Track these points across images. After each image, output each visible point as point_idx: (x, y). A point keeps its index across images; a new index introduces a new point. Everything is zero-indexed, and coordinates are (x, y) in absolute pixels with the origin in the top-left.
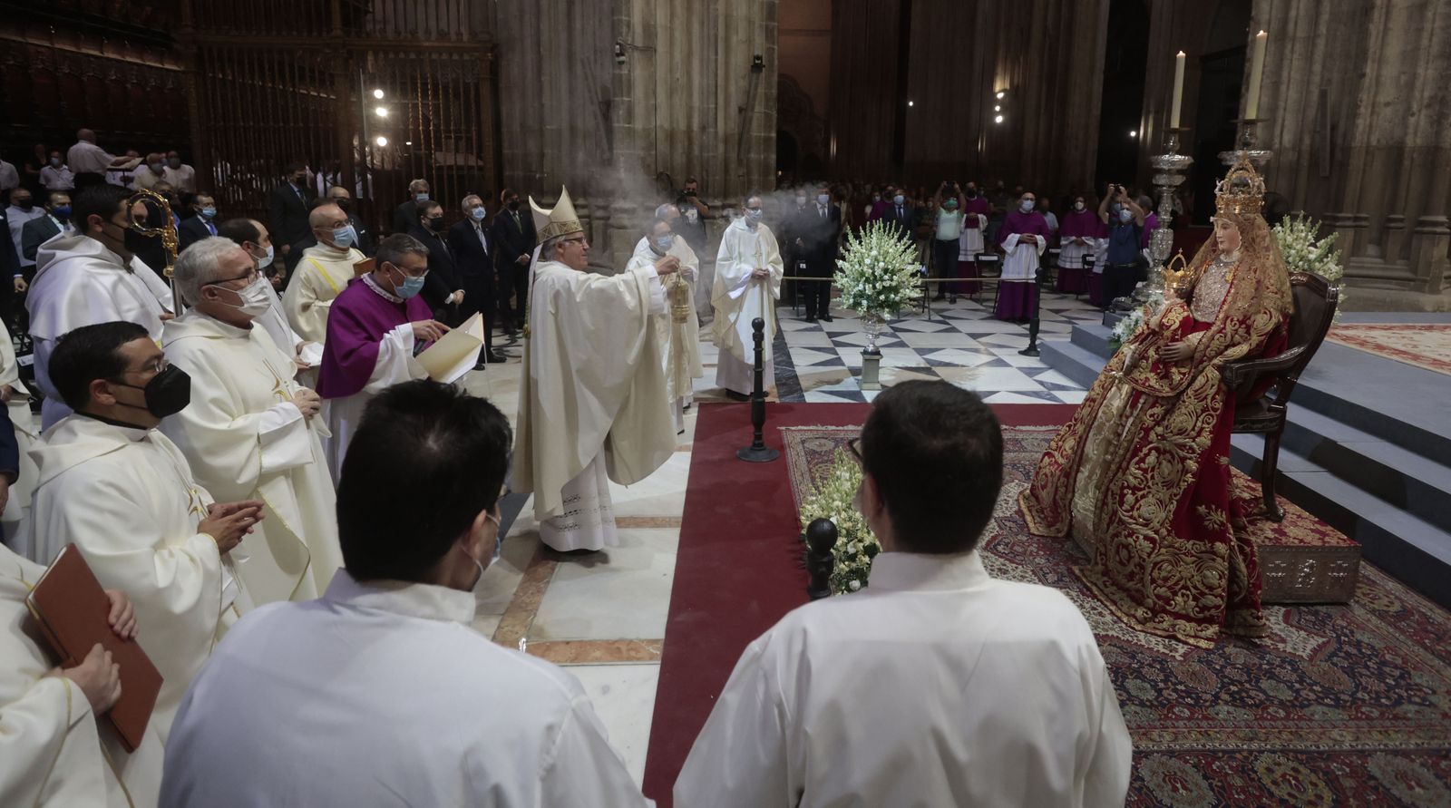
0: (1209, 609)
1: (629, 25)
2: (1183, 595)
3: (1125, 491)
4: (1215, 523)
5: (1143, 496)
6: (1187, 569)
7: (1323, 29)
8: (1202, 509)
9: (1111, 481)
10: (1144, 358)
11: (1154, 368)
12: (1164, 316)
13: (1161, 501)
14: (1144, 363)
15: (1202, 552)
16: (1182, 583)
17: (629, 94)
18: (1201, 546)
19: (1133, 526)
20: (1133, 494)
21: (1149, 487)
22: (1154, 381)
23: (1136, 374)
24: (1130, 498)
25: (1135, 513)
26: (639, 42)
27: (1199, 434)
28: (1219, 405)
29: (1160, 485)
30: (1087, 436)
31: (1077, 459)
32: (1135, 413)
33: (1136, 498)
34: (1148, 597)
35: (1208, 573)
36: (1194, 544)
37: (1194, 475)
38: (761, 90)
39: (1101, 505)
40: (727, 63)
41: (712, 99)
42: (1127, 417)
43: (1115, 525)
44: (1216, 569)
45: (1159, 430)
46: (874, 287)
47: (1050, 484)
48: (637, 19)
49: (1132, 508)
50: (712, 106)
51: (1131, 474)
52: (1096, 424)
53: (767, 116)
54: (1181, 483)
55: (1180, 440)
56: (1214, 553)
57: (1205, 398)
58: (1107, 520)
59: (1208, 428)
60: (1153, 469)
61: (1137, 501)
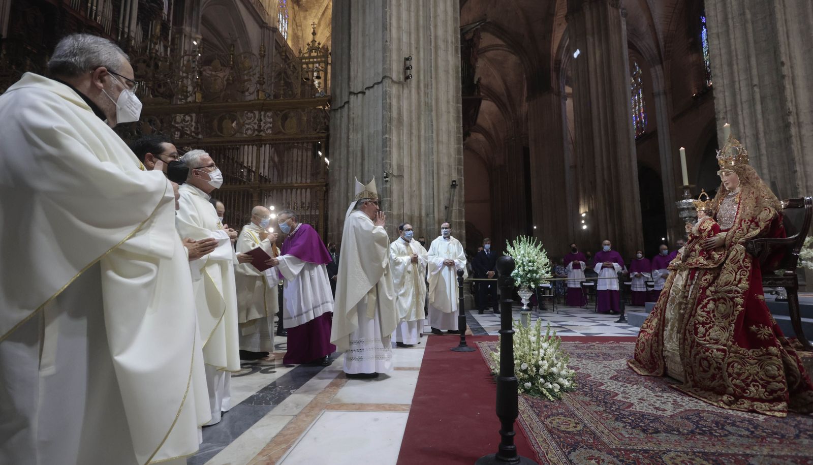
0: (776, 391)
1: (390, 165)
2: (754, 386)
3: (697, 326)
4: (765, 334)
5: (710, 328)
6: (752, 369)
7: (764, 151)
8: (754, 328)
9: (687, 325)
10: (693, 251)
11: (701, 253)
12: (701, 225)
13: (723, 328)
14: (693, 253)
15: (760, 356)
16: (751, 378)
17: (390, 197)
18: (758, 352)
19: (707, 345)
20: (703, 326)
21: (713, 322)
22: (702, 260)
23: (690, 261)
24: (701, 329)
25: (707, 338)
26: (395, 173)
27: (740, 282)
28: (749, 265)
29: (720, 318)
30: (666, 308)
31: (662, 323)
32: (694, 282)
33: (706, 329)
34: (729, 387)
35: (769, 368)
36: (754, 351)
37: (742, 306)
38: (456, 198)
39: (683, 341)
40: (438, 185)
41: (432, 200)
42: (690, 286)
43: (695, 347)
44: (774, 364)
45: (712, 289)
46: (524, 270)
47: (646, 347)
48: (394, 162)
49: (704, 335)
50: (432, 204)
51: (699, 315)
52: (670, 299)
53: (460, 211)
54: (735, 313)
55: (727, 288)
56: (770, 354)
57: (738, 261)
58: (689, 349)
59: (745, 278)
60: (713, 311)
61: (707, 331)
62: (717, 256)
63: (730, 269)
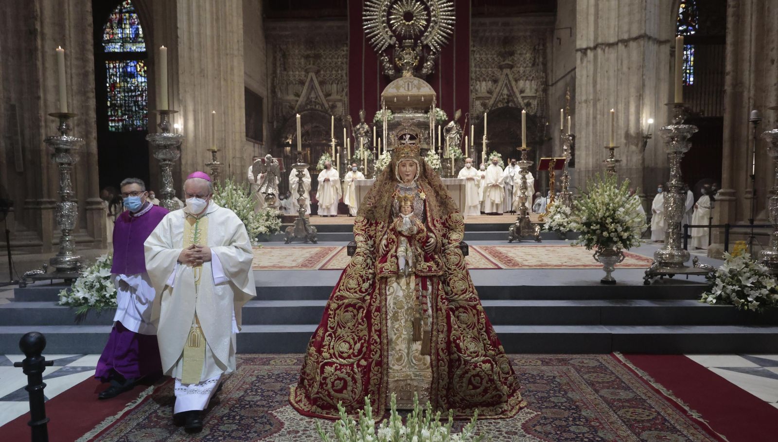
3: (458, 342)
5: (464, 340)
10: (418, 254)
11: (427, 259)
14: (419, 258)
19: (473, 360)
20: (461, 341)
21: (461, 334)
23: (418, 267)
24: (461, 345)
29: (466, 329)
32: (429, 292)
33: (463, 343)
42: (425, 297)
43: (462, 366)
49: (465, 351)
51: (454, 330)
52: (390, 314)
54: (481, 321)
55: (467, 296)
62: (439, 261)
63: (460, 276)
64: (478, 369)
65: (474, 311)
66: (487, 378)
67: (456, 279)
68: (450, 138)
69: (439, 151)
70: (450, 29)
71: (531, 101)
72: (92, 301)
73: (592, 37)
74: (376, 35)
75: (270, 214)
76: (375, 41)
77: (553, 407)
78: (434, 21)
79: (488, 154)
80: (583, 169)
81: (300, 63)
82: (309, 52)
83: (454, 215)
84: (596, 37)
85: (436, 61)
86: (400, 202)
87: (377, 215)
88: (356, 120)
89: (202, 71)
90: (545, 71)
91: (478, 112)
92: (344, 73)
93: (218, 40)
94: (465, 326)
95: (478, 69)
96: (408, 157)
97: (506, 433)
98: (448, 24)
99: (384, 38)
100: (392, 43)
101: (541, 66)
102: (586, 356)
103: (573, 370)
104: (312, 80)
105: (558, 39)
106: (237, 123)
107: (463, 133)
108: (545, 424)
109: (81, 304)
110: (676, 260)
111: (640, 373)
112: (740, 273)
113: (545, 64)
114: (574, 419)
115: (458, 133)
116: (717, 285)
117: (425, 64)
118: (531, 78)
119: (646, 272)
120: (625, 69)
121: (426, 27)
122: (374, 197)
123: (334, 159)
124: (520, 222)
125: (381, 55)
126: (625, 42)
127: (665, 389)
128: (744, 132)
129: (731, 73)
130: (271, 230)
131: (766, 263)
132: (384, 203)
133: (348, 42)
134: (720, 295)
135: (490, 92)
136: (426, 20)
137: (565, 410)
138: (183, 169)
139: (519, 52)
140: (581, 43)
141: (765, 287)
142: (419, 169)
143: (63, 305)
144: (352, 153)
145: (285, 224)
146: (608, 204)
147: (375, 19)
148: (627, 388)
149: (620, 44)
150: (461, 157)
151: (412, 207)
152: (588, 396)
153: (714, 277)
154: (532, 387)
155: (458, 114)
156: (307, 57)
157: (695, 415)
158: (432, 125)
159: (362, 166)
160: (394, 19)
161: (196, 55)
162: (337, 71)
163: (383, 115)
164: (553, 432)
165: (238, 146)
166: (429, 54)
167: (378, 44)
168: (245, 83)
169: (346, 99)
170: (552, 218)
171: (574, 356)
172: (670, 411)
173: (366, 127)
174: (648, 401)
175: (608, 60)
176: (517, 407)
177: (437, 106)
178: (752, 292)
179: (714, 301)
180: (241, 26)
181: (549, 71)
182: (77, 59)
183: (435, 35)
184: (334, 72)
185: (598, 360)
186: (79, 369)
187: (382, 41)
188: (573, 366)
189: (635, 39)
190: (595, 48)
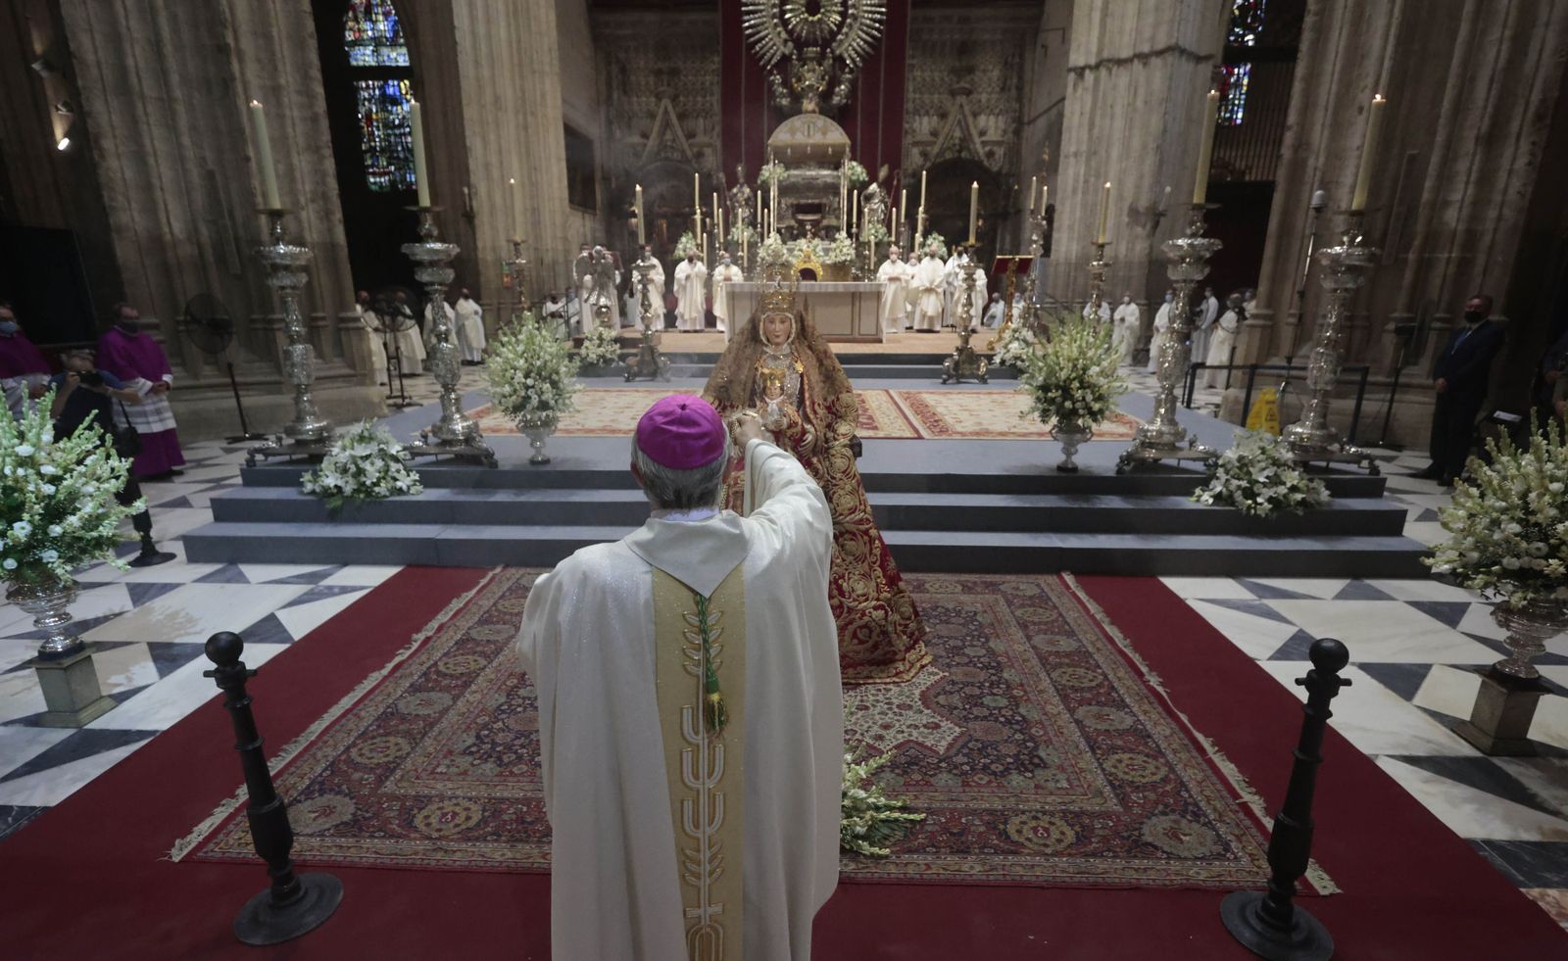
7: (178, 93)
13: (863, 575)
21: (846, 569)
27: (866, 506)
29: (853, 563)
44: (906, 603)
54: (874, 550)
55: (855, 517)
57: (855, 475)
60: (841, 553)
62: (820, 467)
63: (848, 488)
64: (866, 619)
65: (866, 538)
66: (878, 630)
67: (841, 492)
68: (871, 210)
69: (854, 230)
70: (877, 29)
71: (995, 149)
72: (348, 490)
73: (1094, 49)
74: (763, 38)
75: (604, 336)
76: (761, 48)
77: (967, 664)
78: (853, 14)
79: (925, 236)
80: (1062, 260)
81: (647, 83)
82: (660, 65)
83: (844, 396)
84: (1100, 50)
85: (853, 83)
86: (765, 381)
87: (733, 395)
88: (732, 182)
89: (497, 99)
90: (1020, 99)
91: (914, 166)
92: (715, 101)
93: (519, 50)
94: (851, 558)
95: (917, 96)
96: (779, 309)
97: (898, 706)
98: (875, 21)
99: (774, 43)
100: (787, 52)
101: (1014, 92)
102: (1024, 578)
103: (1002, 602)
104: (666, 112)
105: (1043, 46)
106: (556, 185)
107: (889, 201)
108: (951, 693)
109: (333, 495)
110: (1166, 438)
111: (1092, 607)
112: (1252, 463)
113: (1020, 89)
114: (992, 684)
115: (882, 201)
116: (1218, 478)
117: (837, 89)
118: (997, 111)
119: (1121, 457)
120: (1139, 103)
121: (840, 26)
122: (730, 368)
123: (699, 241)
124: (959, 355)
125: (771, 73)
126: (1143, 58)
127: (1121, 636)
128: (1299, 224)
129: (1295, 128)
130: (607, 361)
131: (1293, 446)
132: (743, 377)
133: (720, 48)
134: (1221, 492)
135: (934, 134)
136: (840, 13)
137: (981, 669)
138: (480, 255)
139: (982, 67)
140: (1077, 58)
141: (1284, 484)
142: (794, 326)
143: (309, 494)
144: (727, 232)
145: (625, 351)
146: (1077, 359)
147: (761, 11)
148: (1071, 634)
149: (1136, 61)
150: (886, 239)
151: (782, 388)
152: (1016, 647)
153: (1216, 465)
154: (943, 630)
155: (883, 173)
156: (658, 73)
157: (1154, 681)
158: (844, 192)
159: (740, 254)
160: (791, 11)
161: (486, 73)
162: (705, 96)
163: (772, 173)
164: (960, 705)
165: (559, 220)
166: (843, 72)
167: (765, 54)
168: (565, 118)
169: (718, 144)
170: (1005, 347)
171: (1008, 577)
172: (1121, 673)
173: (747, 190)
174: (1095, 656)
175: (1115, 87)
176: (918, 665)
177: (853, 158)
178: (1264, 490)
179: (1211, 501)
180: (553, 24)
181: (1026, 101)
182: (299, 93)
183: (854, 40)
184: (699, 99)
185: (1038, 585)
186: (336, 590)
187: (771, 48)
188: (1004, 594)
189: (1160, 53)
190: (1097, 66)
